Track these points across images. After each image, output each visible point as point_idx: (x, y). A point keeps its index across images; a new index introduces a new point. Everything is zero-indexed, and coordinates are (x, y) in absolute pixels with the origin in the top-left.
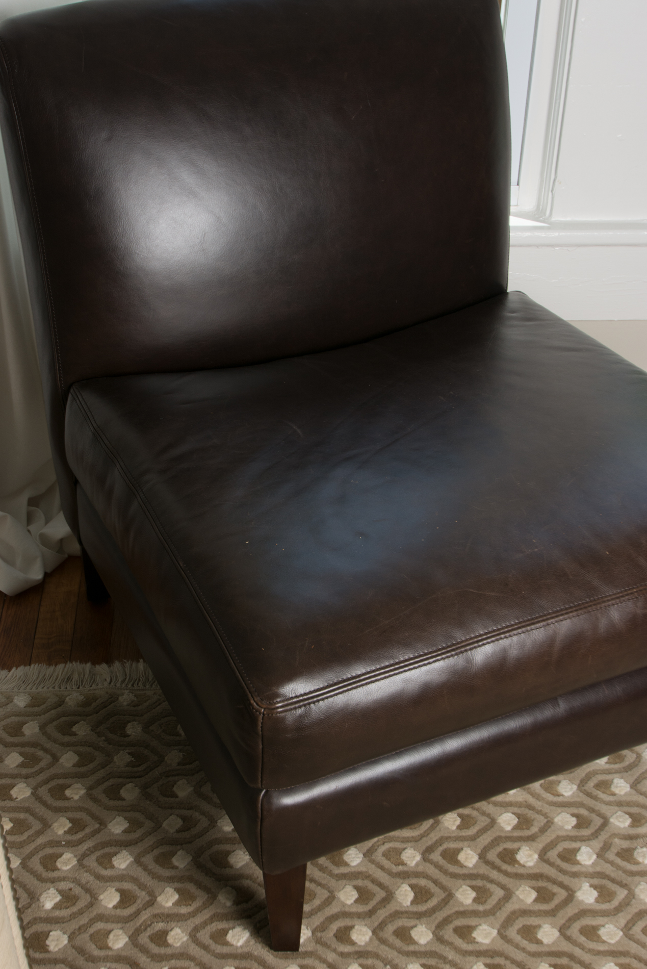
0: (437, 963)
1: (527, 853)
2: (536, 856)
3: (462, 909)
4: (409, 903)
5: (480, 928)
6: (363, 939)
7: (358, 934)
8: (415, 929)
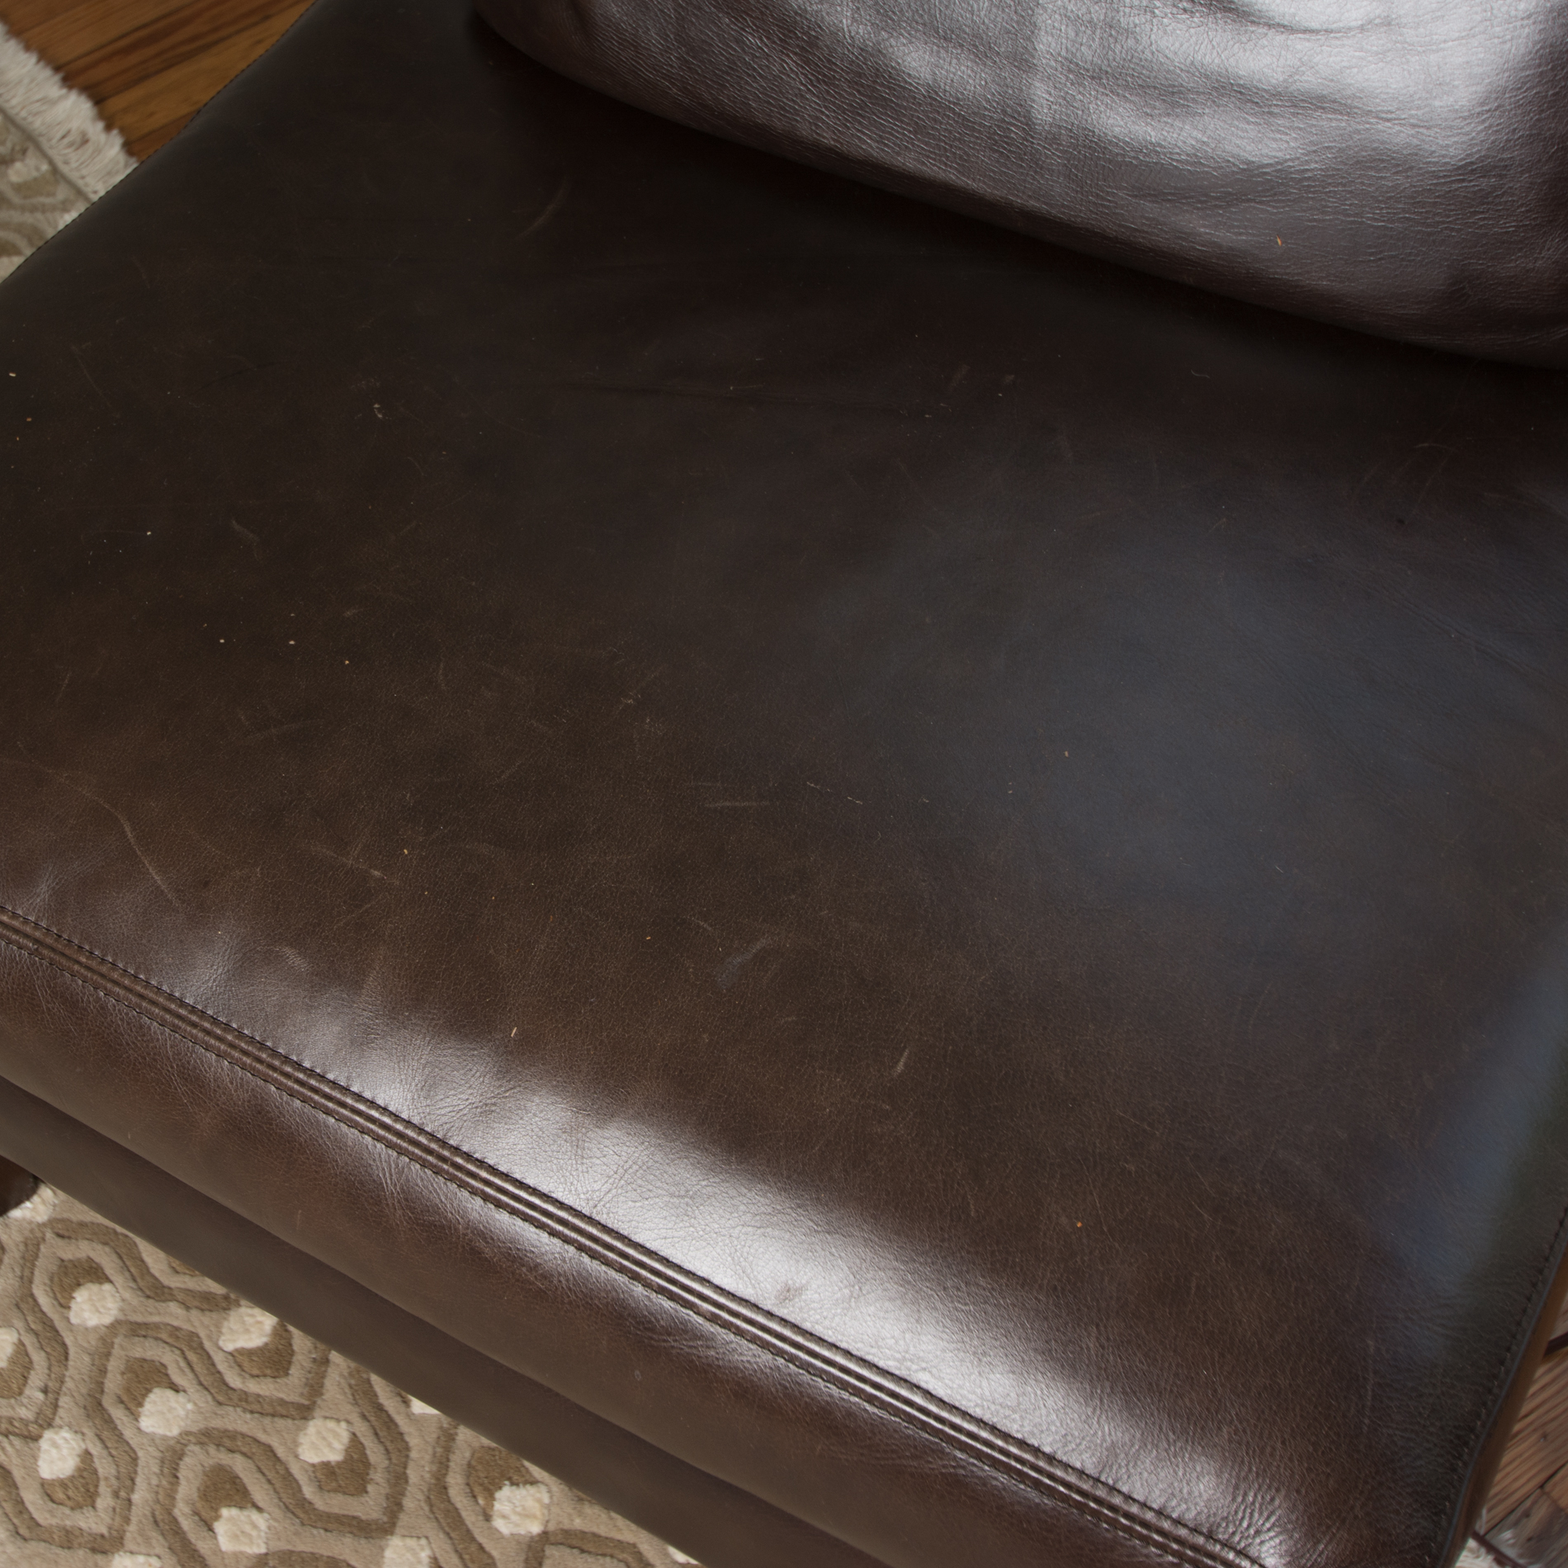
0: (106, 1479)
1: (531, 1504)
2: (536, 1528)
3: (281, 1452)
4: (230, 1347)
5: (255, 1516)
6: (86, 1315)
7: (90, 1299)
8: (170, 1393)
